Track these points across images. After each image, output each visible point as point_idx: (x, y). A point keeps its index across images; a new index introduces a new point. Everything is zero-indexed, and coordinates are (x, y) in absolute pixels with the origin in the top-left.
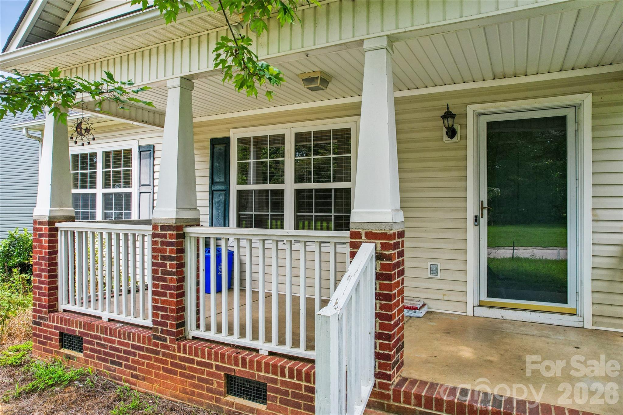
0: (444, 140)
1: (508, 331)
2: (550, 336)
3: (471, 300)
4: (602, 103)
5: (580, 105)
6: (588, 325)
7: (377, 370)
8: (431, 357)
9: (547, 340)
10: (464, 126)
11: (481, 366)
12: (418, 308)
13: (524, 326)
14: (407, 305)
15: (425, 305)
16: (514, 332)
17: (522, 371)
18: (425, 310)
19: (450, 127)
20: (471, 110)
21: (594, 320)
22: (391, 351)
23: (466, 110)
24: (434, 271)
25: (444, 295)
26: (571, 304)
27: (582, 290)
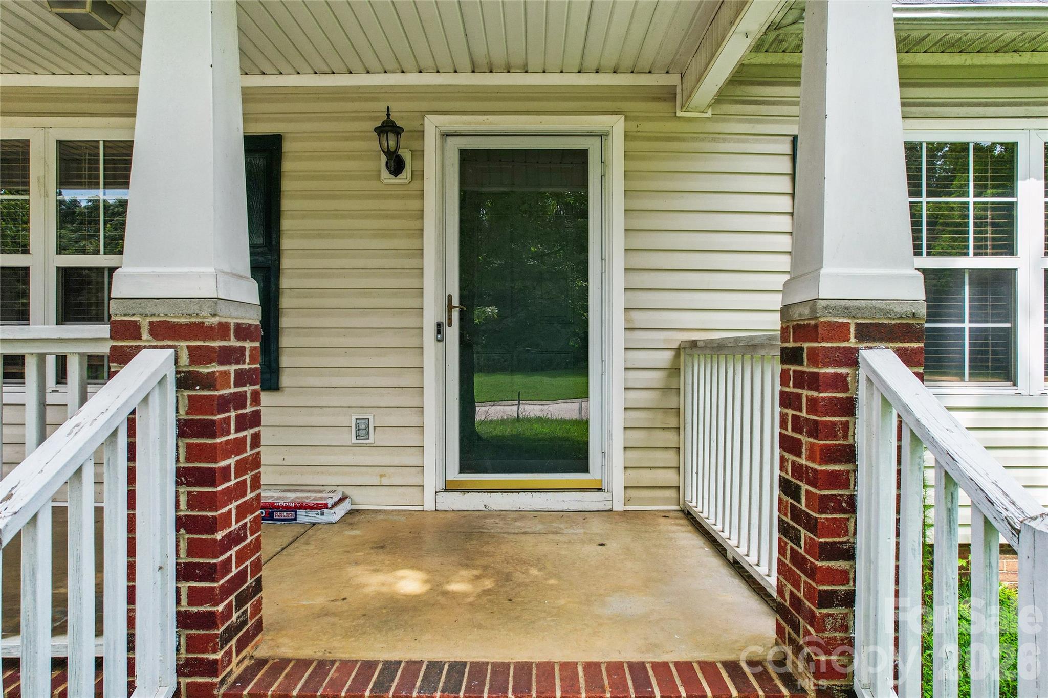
0: (382, 178)
1: (492, 531)
2: (561, 531)
3: (431, 481)
4: (639, 134)
5: (607, 134)
6: (618, 506)
7: (184, 655)
8: (336, 600)
9: (557, 538)
10: (419, 154)
11: (434, 605)
12: (329, 506)
13: (522, 518)
14: (307, 501)
15: (347, 497)
16: (503, 531)
17: (509, 603)
18: (345, 507)
19: (392, 150)
20: (433, 125)
21: (627, 495)
22: (216, 604)
23: (423, 125)
24: (362, 430)
25: (381, 476)
26: (595, 473)
27: (610, 446)
